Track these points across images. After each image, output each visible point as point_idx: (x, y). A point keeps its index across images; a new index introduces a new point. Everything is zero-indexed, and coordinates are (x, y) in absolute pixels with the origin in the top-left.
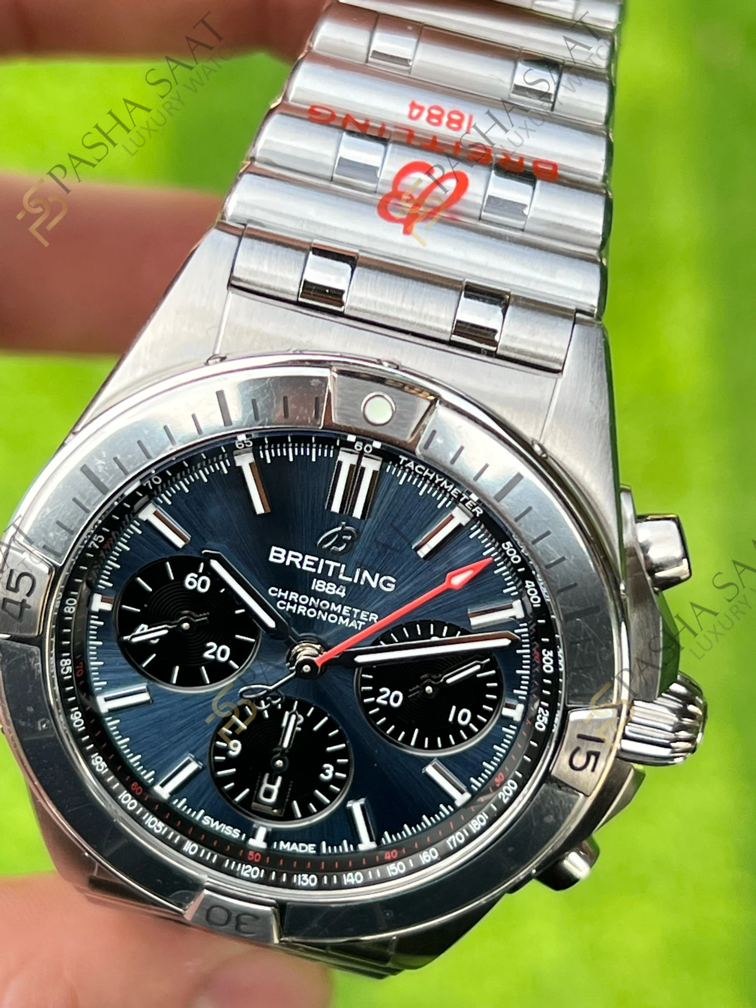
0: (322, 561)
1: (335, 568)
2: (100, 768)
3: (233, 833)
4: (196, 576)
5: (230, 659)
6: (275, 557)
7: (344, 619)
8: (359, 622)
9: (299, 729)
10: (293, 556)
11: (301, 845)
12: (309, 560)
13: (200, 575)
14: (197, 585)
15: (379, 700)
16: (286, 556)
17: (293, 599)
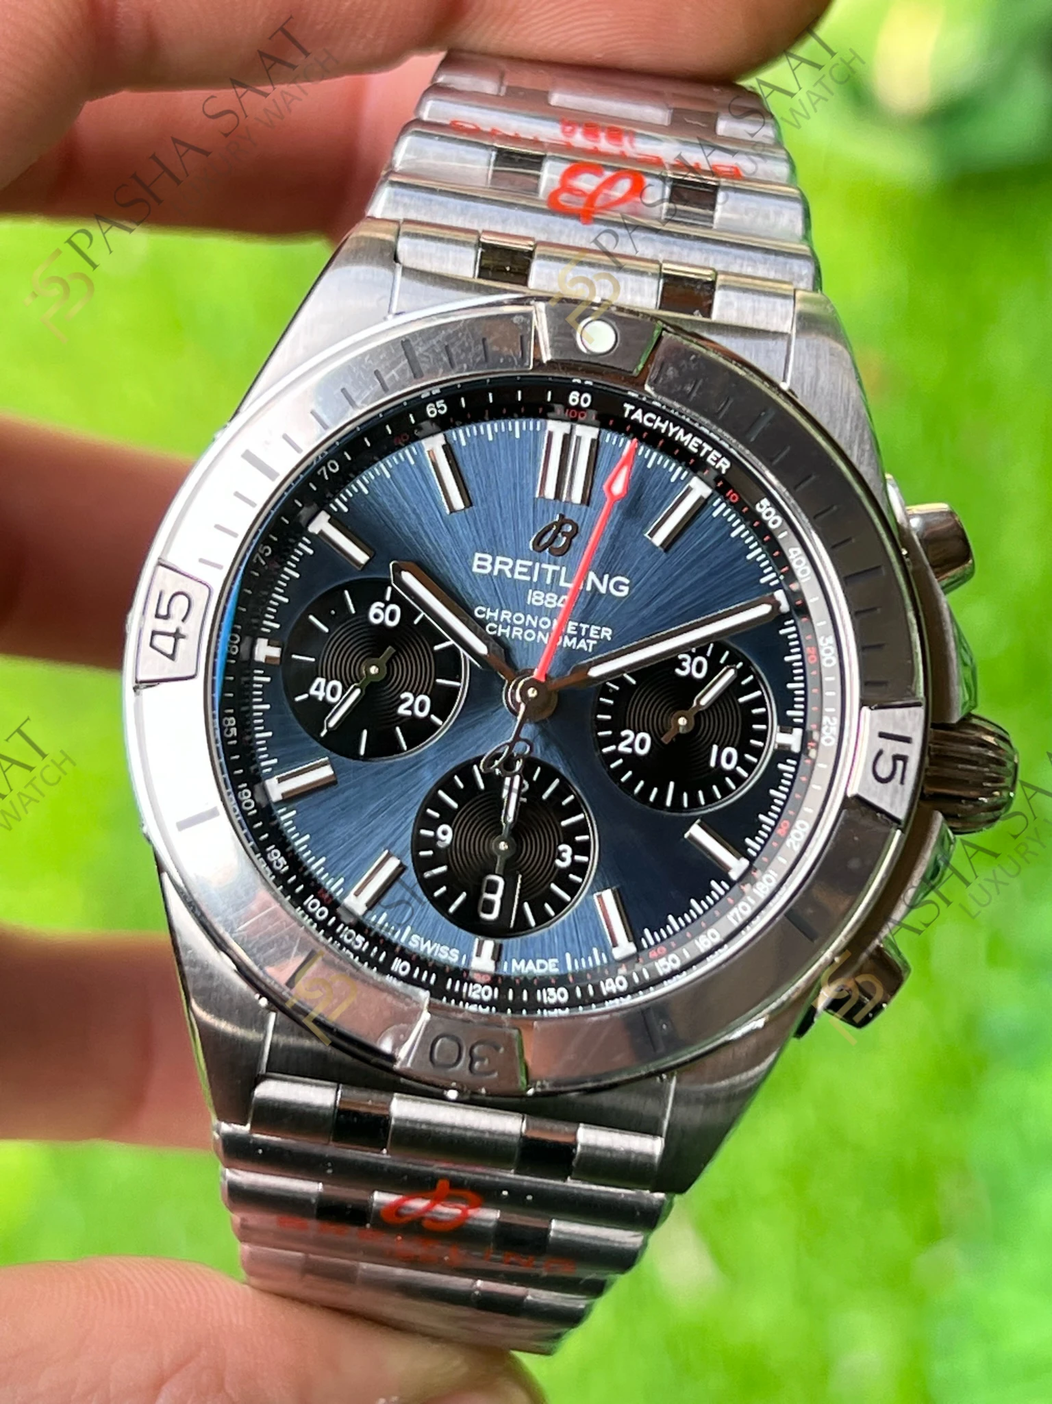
0: (537, 565)
1: (554, 572)
2: (278, 864)
3: (449, 955)
4: (382, 605)
5: (430, 713)
6: (479, 567)
7: (570, 639)
8: (588, 641)
9: (525, 800)
10: (501, 563)
11: (539, 962)
12: (521, 566)
13: (387, 604)
14: (384, 618)
15: (622, 748)
16: (493, 564)
17: (505, 620)
